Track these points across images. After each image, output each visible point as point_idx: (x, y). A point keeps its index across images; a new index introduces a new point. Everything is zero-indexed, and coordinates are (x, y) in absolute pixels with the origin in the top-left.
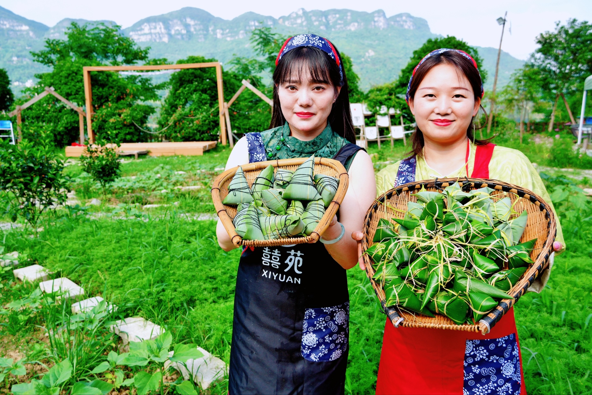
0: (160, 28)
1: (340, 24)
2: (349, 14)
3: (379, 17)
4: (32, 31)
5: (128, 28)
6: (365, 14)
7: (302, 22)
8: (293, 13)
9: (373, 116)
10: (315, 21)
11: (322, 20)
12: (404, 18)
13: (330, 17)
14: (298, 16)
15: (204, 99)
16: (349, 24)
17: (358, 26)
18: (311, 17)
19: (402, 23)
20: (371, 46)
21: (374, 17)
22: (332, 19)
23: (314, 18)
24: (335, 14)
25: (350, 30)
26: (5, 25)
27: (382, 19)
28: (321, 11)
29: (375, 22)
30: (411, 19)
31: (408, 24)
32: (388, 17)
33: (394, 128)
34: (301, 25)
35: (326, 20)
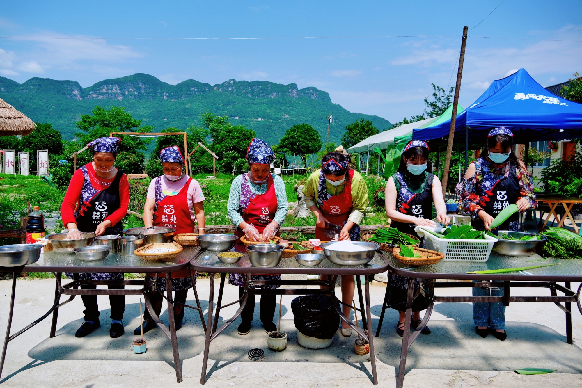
0: (116, 89)
1: (262, 93)
3: (293, 89)
5: (89, 88)
6: (281, 86)
7: (233, 90)
8: (226, 82)
11: (248, 89)
12: (311, 91)
13: (254, 87)
14: (229, 85)
16: (269, 94)
17: (276, 95)
18: (239, 86)
19: (309, 95)
20: (286, 111)
21: (289, 89)
22: (256, 89)
23: (242, 88)
24: (259, 85)
25: (270, 98)
27: (295, 91)
28: (248, 82)
29: (289, 92)
30: (317, 92)
31: (315, 95)
32: (299, 89)
33: (275, 169)
34: (232, 92)
35: (251, 89)
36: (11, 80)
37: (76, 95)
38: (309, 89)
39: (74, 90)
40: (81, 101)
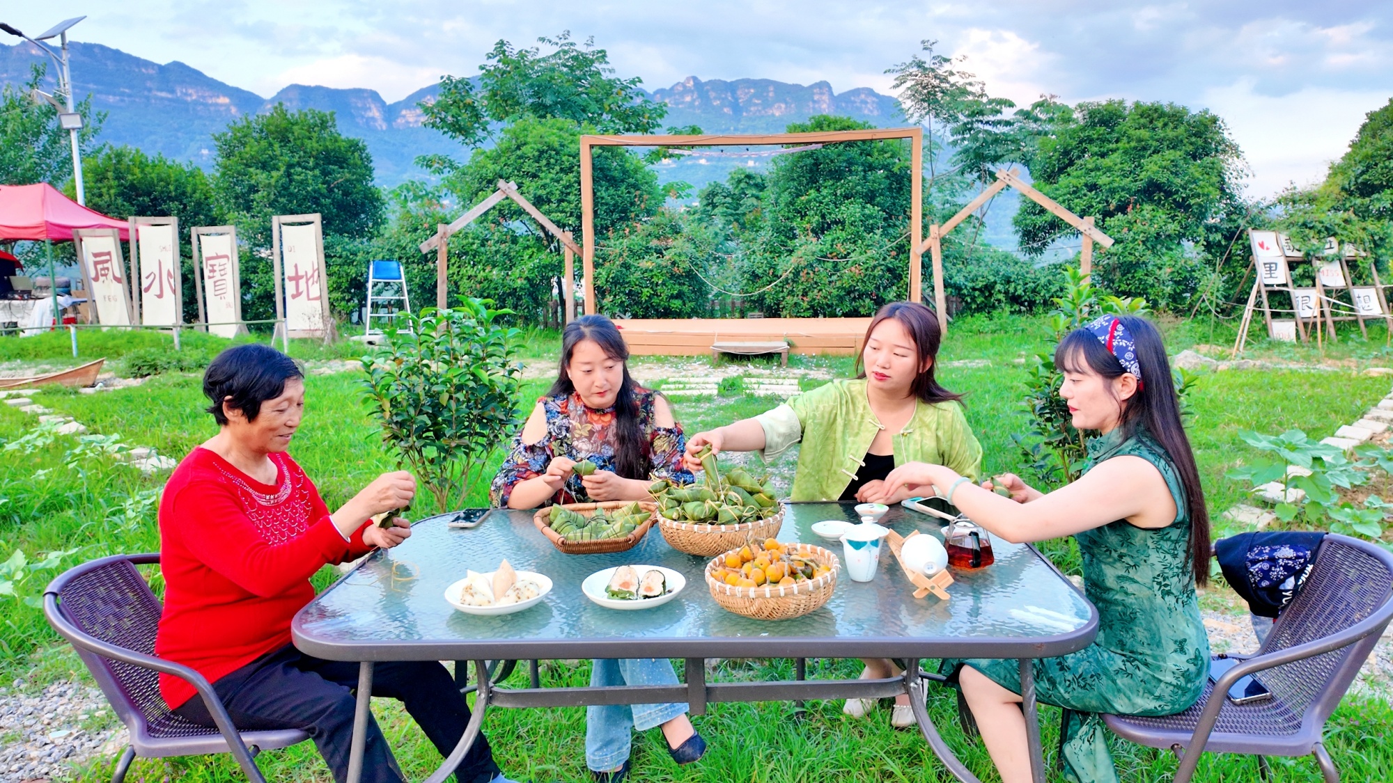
1: (756, 105)
2: (771, 88)
3: (822, 94)
4: (236, 105)
5: (399, 103)
6: (797, 88)
7: (694, 101)
8: (678, 83)
9: (1307, 261)
10: (715, 98)
11: (726, 98)
12: (863, 96)
13: (739, 92)
14: (686, 91)
15: (870, 217)
16: (770, 106)
17: (786, 108)
18: (708, 91)
19: (858, 105)
21: (813, 94)
22: (742, 96)
23: (712, 95)
24: (749, 87)
25: (773, 115)
26: (190, 95)
27: (826, 98)
28: (725, 82)
29: (814, 102)
30: (874, 99)
31: (870, 106)
32: (836, 94)
33: (1357, 292)
34: (691, 104)
35: (733, 97)
36: (248, 92)
37: (373, 119)
38: (857, 92)
39: (370, 109)
40: (384, 132)
